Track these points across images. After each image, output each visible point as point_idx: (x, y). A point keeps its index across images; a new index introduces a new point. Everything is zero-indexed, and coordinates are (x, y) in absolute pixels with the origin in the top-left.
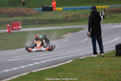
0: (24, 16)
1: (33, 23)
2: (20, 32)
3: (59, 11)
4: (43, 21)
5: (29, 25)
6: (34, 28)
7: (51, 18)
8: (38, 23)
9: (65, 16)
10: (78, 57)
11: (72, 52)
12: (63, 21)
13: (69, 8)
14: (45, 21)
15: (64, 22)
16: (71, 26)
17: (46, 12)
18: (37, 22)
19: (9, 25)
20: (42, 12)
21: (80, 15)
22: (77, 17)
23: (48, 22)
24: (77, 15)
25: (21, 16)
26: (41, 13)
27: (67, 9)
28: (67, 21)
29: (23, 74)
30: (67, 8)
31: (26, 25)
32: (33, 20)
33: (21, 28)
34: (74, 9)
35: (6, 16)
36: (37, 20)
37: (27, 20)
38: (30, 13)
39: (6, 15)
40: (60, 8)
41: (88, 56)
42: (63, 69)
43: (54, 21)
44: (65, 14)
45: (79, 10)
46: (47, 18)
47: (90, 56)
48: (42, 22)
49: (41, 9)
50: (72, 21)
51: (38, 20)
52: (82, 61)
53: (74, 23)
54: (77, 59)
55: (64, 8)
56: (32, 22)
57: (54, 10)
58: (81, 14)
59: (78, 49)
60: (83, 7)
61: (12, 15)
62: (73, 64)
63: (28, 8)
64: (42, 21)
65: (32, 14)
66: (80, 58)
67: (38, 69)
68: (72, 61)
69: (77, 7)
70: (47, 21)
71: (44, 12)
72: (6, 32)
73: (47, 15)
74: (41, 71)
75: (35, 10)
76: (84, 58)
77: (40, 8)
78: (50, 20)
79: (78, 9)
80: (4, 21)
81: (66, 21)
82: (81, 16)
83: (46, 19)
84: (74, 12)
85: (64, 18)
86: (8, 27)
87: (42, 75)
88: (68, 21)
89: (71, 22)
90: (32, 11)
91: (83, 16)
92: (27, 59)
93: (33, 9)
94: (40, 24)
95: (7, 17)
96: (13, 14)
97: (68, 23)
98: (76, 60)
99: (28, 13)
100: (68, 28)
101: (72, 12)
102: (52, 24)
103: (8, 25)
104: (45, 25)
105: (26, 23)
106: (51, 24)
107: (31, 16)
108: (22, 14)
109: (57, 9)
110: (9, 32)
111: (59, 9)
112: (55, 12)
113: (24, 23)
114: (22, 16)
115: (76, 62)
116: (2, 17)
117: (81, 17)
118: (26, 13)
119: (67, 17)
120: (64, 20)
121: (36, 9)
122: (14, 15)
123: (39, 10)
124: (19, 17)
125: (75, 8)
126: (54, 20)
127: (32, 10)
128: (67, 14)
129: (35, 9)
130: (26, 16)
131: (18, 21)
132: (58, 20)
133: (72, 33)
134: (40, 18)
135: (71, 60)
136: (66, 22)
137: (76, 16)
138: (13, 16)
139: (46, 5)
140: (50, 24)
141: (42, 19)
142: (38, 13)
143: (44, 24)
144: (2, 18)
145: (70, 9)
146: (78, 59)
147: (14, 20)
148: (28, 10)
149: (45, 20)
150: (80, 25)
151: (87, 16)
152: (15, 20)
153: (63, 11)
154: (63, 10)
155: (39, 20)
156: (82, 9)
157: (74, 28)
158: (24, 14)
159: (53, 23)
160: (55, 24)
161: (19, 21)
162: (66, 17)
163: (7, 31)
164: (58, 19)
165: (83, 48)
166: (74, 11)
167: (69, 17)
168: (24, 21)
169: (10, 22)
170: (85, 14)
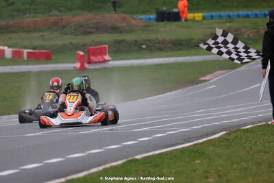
0: (116, 32)
1: (136, 48)
2: (106, 68)
3: (194, 20)
4: (159, 43)
5: (126, 52)
6: (139, 58)
7: (178, 38)
8: (147, 47)
10: (238, 126)
11: (225, 114)
13: (218, 13)
14: (162, 43)
17: (165, 22)
18: (144, 47)
19: (81, 53)
20: (155, 23)
21: (243, 30)
22: (236, 35)
23: (170, 45)
24: (236, 31)
25: (109, 32)
26: (153, 26)
27: (212, 17)
29: (114, 164)
30: (213, 14)
31: (121, 52)
32: (136, 41)
33: (110, 59)
34: (229, 16)
35: (74, 31)
36: (145, 41)
37: (121, 41)
38: (128, 26)
39: (75, 29)
40: (196, 15)
41: (260, 122)
42: (203, 153)
43: (184, 43)
44: (208, 28)
45: (240, 19)
46: (167, 37)
47: (264, 123)
48: (157, 45)
49: (153, 16)
51: (148, 43)
52: (248, 134)
55: (205, 14)
56: (135, 45)
57: (183, 19)
58: (245, 28)
60: (249, 13)
61: (88, 30)
62: (227, 140)
63: (124, 15)
64: (156, 43)
65: (134, 28)
66: (242, 128)
67: (147, 152)
68: (224, 134)
69: (236, 13)
70: (167, 44)
71: (161, 24)
72: (75, 67)
73: (168, 31)
74: (153, 156)
75: (141, 19)
76: (252, 128)
77: (152, 14)
78: (174, 41)
79: (239, 16)
80: (71, 43)
82: (245, 32)
83: (165, 40)
84: (228, 24)
86: (79, 57)
87: (156, 166)
90: (133, 22)
91: (248, 33)
92: (122, 129)
93: (135, 16)
94: (151, 50)
95: (77, 35)
96: (91, 28)
98: (235, 132)
99: (124, 24)
100: (216, 59)
101: (224, 23)
102: (180, 49)
103: (78, 54)
104: (163, 53)
105: (120, 49)
106: (177, 50)
107: (131, 31)
108: (112, 28)
109: (190, 16)
110: (82, 68)
111: (194, 17)
112: (187, 22)
113: (115, 49)
114: (112, 33)
115: (233, 136)
116: (66, 34)
117: (245, 35)
118: (119, 25)
121: (143, 17)
122: (93, 30)
123: (150, 19)
124: (105, 34)
125: (231, 13)
126: (182, 41)
127: (135, 19)
128: (212, 28)
129: (140, 17)
130: (121, 32)
131: (101, 43)
132: (194, 41)
133: (225, 71)
134: (152, 37)
135: (222, 131)
137: (235, 33)
138: (90, 33)
139: (164, 8)
140: (173, 50)
141: (157, 39)
142: (147, 26)
143: (161, 50)
144: (66, 37)
145: (221, 17)
146: (238, 130)
147: (93, 41)
148: (125, 18)
149: (164, 42)
151: (257, 32)
152: (96, 40)
153: (205, 22)
154: (204, 18)
155: (149, 41)
156: (248, 16)
158: (115, 28)
159: (182, 47)
160: (186, 49)
161: (105, 43)
162: (210, 34)
163: (78, 65)
164: (192, 39)
165: (250, 106)
166: (230, 22)
168: (116, 44)
169: (84, 45)
170: (254, 29)
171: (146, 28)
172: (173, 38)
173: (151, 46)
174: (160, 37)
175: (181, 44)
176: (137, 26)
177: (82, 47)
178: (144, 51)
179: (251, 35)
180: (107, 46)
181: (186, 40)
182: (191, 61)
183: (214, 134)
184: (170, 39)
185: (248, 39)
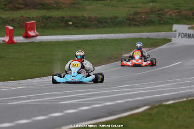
0: (44, 9)
1: (63, 24)
4: (85, 20)
5: (53, 28)
7: (103, 16)
8: (73, 24)
9: (133, 11)
10: (160, 101)
11: (146, 90)
12: (129, 22)
14: (88, 21)
15: (130, 25)
16: (144, 34)
18: (71, 23)
19: (11, 28)
20: (82, 1)
21: (166, 10)
22: (159, 14)
23: (96, 22)
24: (159, 11)
25: (37, 9)
26: (80, 3)
28: (136, 23)
31: (48, 28)
32: (63, 18)
35: (4, 6)
36: (72, 17)
37: (49, 17)
38: (56, 3)
41: (181, 98)
43: (109, 21)
44: (133, 7)
46: (93, 15)
47: (185, 99)
48: (83, 22)
50: (147, 23)
51: (74, 19)
53: (153, 27)
54: (157, 105)
56: (62, 22)
58: (168, 8)
59: (161, 84)
61: (17, 6)
62: (150, 114)
64: (83, 20)
65: (62, 5)
66: (165, 103)
68: (147, 109)
70: (93, 21)
71: (87, 2)
72: (3, 41)
78: (99, 19)
81: (134, 23)
82: (168, 12)
83: (90, 17)
84: (151, 4)
85: (130, 17)
86: (8, 32)
88: (138, 22)
89: (145, 25)
91: (170, 13)
92: (48, 101)
94: (77, 26)
95: (6, 10)
96: (20, 4)
97: (138, 26)
98: (157, 107)
99: (52, 1)
100: (139, 37)
101: (147, 3)
102: (105, 27)
103: (8, 28)
104: (88, 30)
106: (102, 27)
107: (58, 8)
108: (40, 4)
110: (11, 42)
113: (43, 24)
114: (40, 9)
115: (155, 111)
117: (168, 14)
119: (136, 13)
120: (130, 20)
122: (22, 6)
124: (33, 10)
126: (107, 19)
128: (136, 7)
130: (49, 9)
131: (29, 19)
132: (118, 19)
134: (78, 14)
135: (144, 106)
136: (135, 25)
137: (157, 13)
138: (19, 9)
140: (98, 28)
141: (83, 16)
142: (74, 4)
143: (86, 26)
146: (160, 106)
147: (22, 17)
149: (90, 19)
150: (164, 33)
151: (179, 12)
152: (25, 16)
155: (75, 17)
157: (152, 39)
158: (43, 5)
159: (107, 25)
160: (111, 27)
161: (33, 19)
162: (134, 13)
163: (7, 39)
164: (117, 17)
166: (153, 2)
167: (140, 13)
168: (44, 20)
169: (13, 21)
170: (177, 9)
171: (73, 5)
172: (99, 16)
173: (77, 23)
174: (86, 15)
175: (106, 22)
176: (64, 4)
177: (11, 22)
178: (71, 28)
179: (173, 15)
180: (35, 21)
181: (111, 18)
182: (115, 38)
183: (137, 108)
184: (96, 17)
185: (170, 19)
